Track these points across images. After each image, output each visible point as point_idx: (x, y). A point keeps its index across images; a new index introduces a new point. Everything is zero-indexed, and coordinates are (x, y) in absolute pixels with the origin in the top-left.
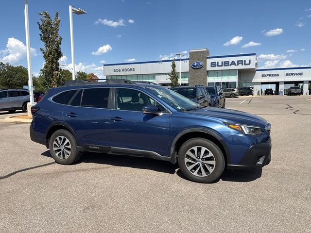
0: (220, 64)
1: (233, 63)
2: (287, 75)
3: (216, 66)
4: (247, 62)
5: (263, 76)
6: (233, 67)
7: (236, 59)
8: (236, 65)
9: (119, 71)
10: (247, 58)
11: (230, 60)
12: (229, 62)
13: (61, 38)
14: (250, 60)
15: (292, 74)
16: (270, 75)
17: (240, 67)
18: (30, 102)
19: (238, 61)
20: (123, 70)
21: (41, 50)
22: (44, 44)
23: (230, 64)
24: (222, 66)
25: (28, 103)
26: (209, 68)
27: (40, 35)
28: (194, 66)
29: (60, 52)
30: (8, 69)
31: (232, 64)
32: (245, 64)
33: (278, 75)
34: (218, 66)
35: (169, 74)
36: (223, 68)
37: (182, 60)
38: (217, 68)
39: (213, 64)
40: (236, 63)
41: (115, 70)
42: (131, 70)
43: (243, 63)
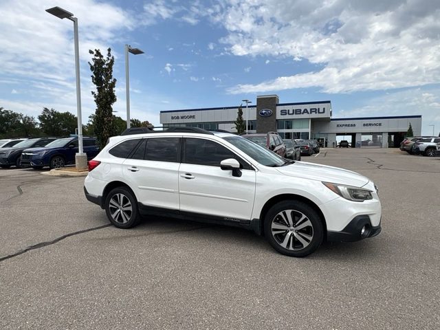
0: (291, 112)
1: (306, 111)
2: (364, 125)
3: (286, 114)
4: (321, 111)
5: (338, 126)
6: (305, 116)
7: (308, 107)
8: (308, 113)
9: (178, 118)
10: (321, 106)
11: (302, 107)
12: (300, 110)
13: (115, 80)
14: (324, 109)
15: (370, 125)
16: (346, 125)
17: (314, 115)
18: (78, 152)
19: (311, 109)
20: (182, 118)
21: (93, 93)
22: (95, 86)
23: (302, 112)
24: (293, 114)
25: (77, 154)
26: (279, 116)
27: (92, 76)
28: (262, 114)
29: (114, 96)
30: (53, 115)
31: (304, 112)
32: (319, 113)
33: (355, 125)
34: (289, 114)
35: (235, 122)
36: (295, 116)
37: (249, 107)
38: (287, 117)
39: (283, 112)
40: (309, 111)
41: (173, 118)
42: (191, 117)
43: (316, 111)
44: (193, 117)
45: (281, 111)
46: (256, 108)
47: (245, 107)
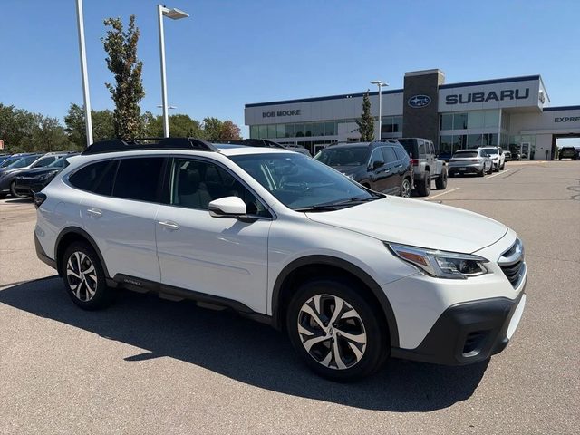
0: (465, 98)
1: (493, 95)
3: (456, 103)
4: (522, 93)
5: (556, 120)
8: (497, 99)
10: (522, 86)
11: (487, 90)
12: (483, 94)
14: (527, 90)
16: (572, 119)
17: (508, 103)
19: (503, 92)
21: (108, 86)
23: (485, 97)
24: (469, 101)
26: (443, 107)
28: (412, 103)
31: (489, 98)
32: (517, 97)
34: (461, 102)
35: (357, 121)
36: (472, 106)
37: (383, 93)
38: (458, 107)
39: (452, 100)
40: (499, 96)
41: (265, 115)
42: (293, 113)
43: (514, 94)
44: (297, 112)
45: (448, 98)
46: (403, 94)
47: (377, 93)
